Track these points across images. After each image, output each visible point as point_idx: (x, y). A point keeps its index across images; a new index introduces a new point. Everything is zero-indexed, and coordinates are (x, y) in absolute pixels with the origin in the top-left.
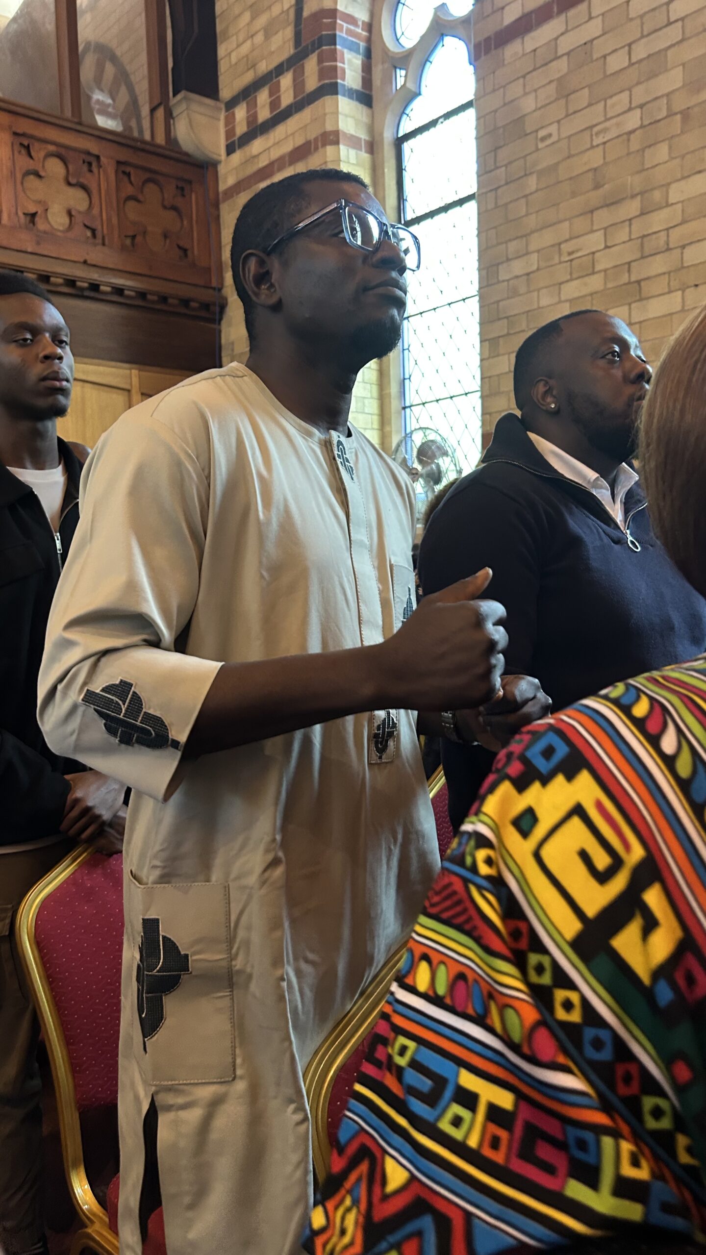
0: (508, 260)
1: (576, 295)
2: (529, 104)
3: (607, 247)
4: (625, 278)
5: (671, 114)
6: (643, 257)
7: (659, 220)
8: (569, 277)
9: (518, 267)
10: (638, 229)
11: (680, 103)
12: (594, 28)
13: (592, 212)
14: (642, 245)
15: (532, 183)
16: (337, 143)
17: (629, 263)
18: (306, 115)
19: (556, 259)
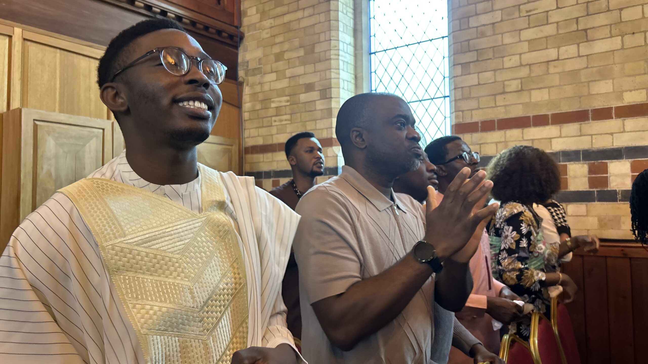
0: (477, 14)
1: (535, 37)
3: (558, 8)
4: (574, 27)
6: (588, 15)
8: (527, 26)
9: (485, 19)
14: (587, 7)
17: (577, 19)
19: (517, 15)
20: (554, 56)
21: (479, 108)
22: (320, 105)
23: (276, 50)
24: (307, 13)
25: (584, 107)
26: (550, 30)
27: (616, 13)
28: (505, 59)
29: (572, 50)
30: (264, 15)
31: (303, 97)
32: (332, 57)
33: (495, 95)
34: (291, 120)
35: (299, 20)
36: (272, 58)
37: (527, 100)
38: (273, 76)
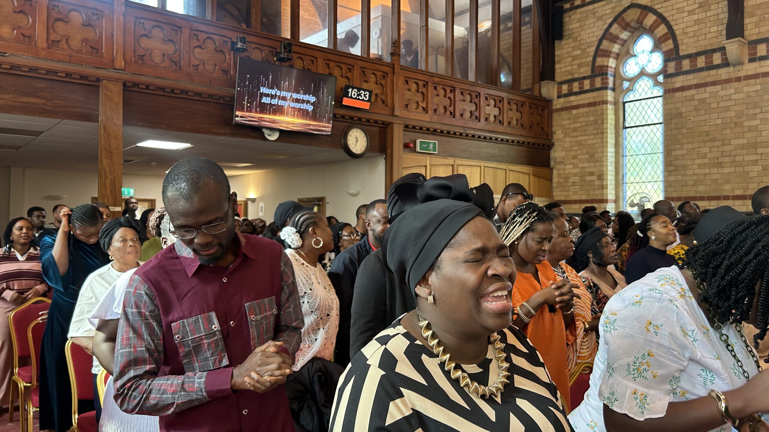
0: (675, 150)
1: (700, 163)
2: (684, 110)
3: (710, 152)
4: (716, 161)
5: (731, 122)
6: (722, 157)
7: (727, 148)
8: (697, 158)
9: (679, 152)
10: (721, 149)
11: (734, 120)
12: (707, 95)
13: (705, 142)
14: (722, 153)
15: (685, 131)
16: (607, 104)
18: (595, 94)
19: (693, 152)
20: (708, 172)
21: (675, 191)
22: (597, 183)
23: (573, 153)
24: (591, 137)
25: (719, 195)
26: (706, 161)
27: (733, 157)
28: (688, 171)
29: (715, 170)
30: (566, 135)
31: (588, 178)
32: (604, 160)
33: (682, 186)
34: (581, 189)
35: (586, 140)
36: (571, 157)
37: (696, 189)
38: (571, 166)
